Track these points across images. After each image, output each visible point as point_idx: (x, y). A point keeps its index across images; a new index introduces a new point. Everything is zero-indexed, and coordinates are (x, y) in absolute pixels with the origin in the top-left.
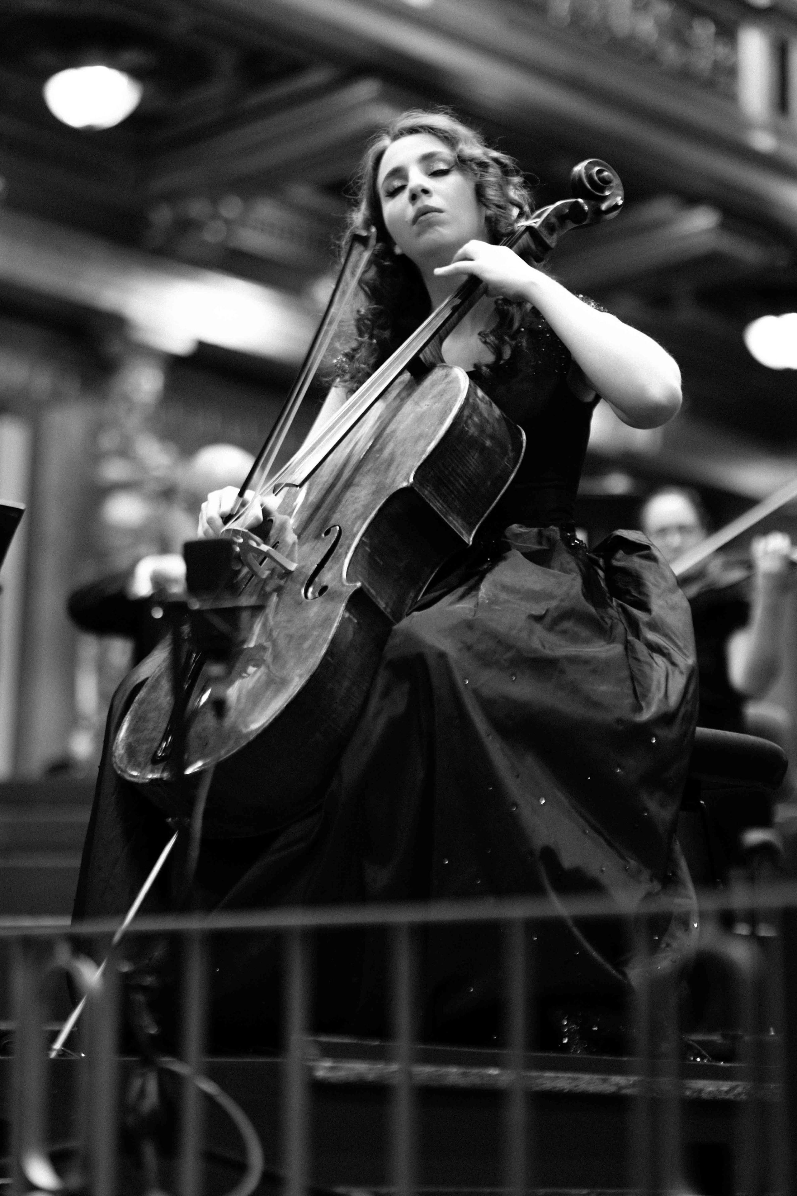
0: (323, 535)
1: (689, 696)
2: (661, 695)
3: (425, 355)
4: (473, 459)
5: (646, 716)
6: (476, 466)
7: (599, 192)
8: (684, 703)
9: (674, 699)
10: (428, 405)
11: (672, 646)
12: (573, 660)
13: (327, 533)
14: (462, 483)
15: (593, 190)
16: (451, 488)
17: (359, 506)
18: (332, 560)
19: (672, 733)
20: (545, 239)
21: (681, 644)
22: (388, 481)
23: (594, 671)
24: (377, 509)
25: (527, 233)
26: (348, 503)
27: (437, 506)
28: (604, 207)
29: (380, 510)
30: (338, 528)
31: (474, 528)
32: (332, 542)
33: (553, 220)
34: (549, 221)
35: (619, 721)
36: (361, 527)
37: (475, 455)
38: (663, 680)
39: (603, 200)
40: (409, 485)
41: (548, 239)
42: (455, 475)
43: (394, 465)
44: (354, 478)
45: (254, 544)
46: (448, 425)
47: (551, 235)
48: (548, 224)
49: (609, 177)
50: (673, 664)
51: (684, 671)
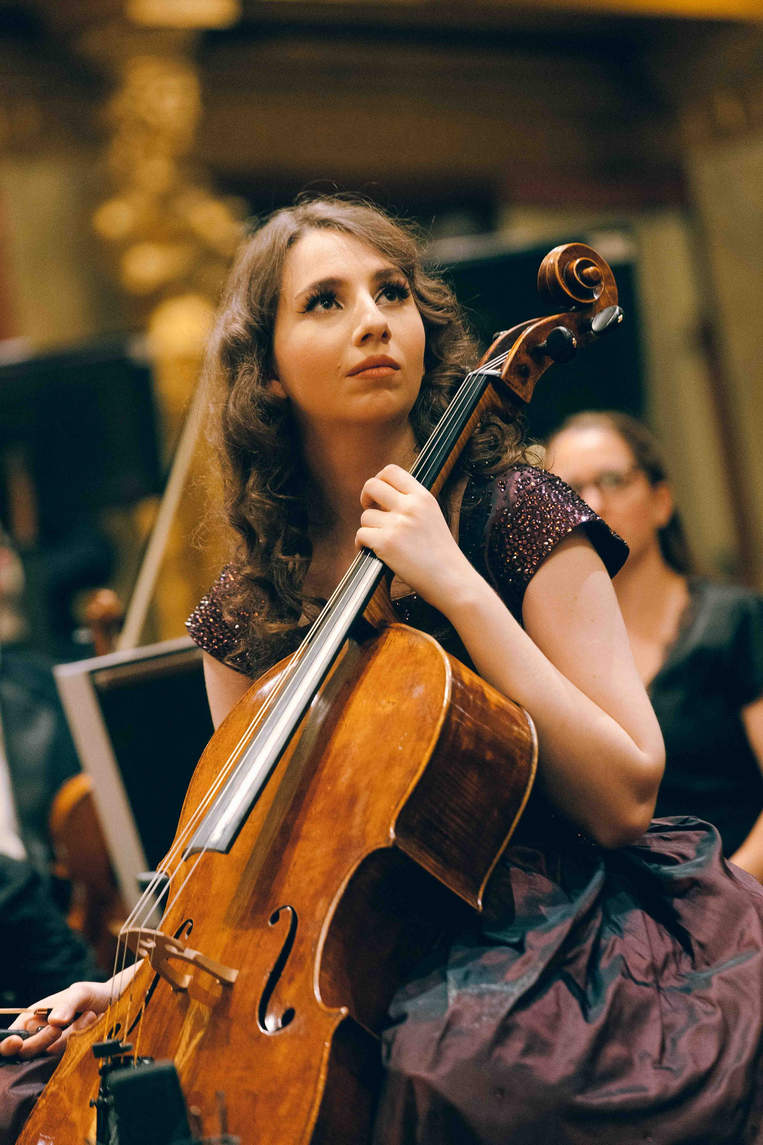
0: (270, 924)
3: (371, 612)
4: (471, 784)
6: (476, 792)
7: (581, 298)
10: (393, 703)
13: (275, 918)
14: (458, 820)
15: (574, 298)
16: (445, 832)
17: (316, 873)
18: (292, 963)
20: (517, 391)
22: (355, 833)
25: (490, 386)
27: (430, 864)
28: (596, 324)
29: (351, 882)
30: (289, 908)
31: (482, 882)
32: (287, 934)
33: (526, 359)
34: (520, 363)
36: (327, 910)
37: (473, 777)
39: (591, 309)
40: (390, 844)
41: (520, 391)
42: (448, 812)
43: (359, 808)
44: (301, 826)
45: (174, 950)
46: (433, 742)
47: (524, 383)
48: (520, 366)
49: (598, 273)
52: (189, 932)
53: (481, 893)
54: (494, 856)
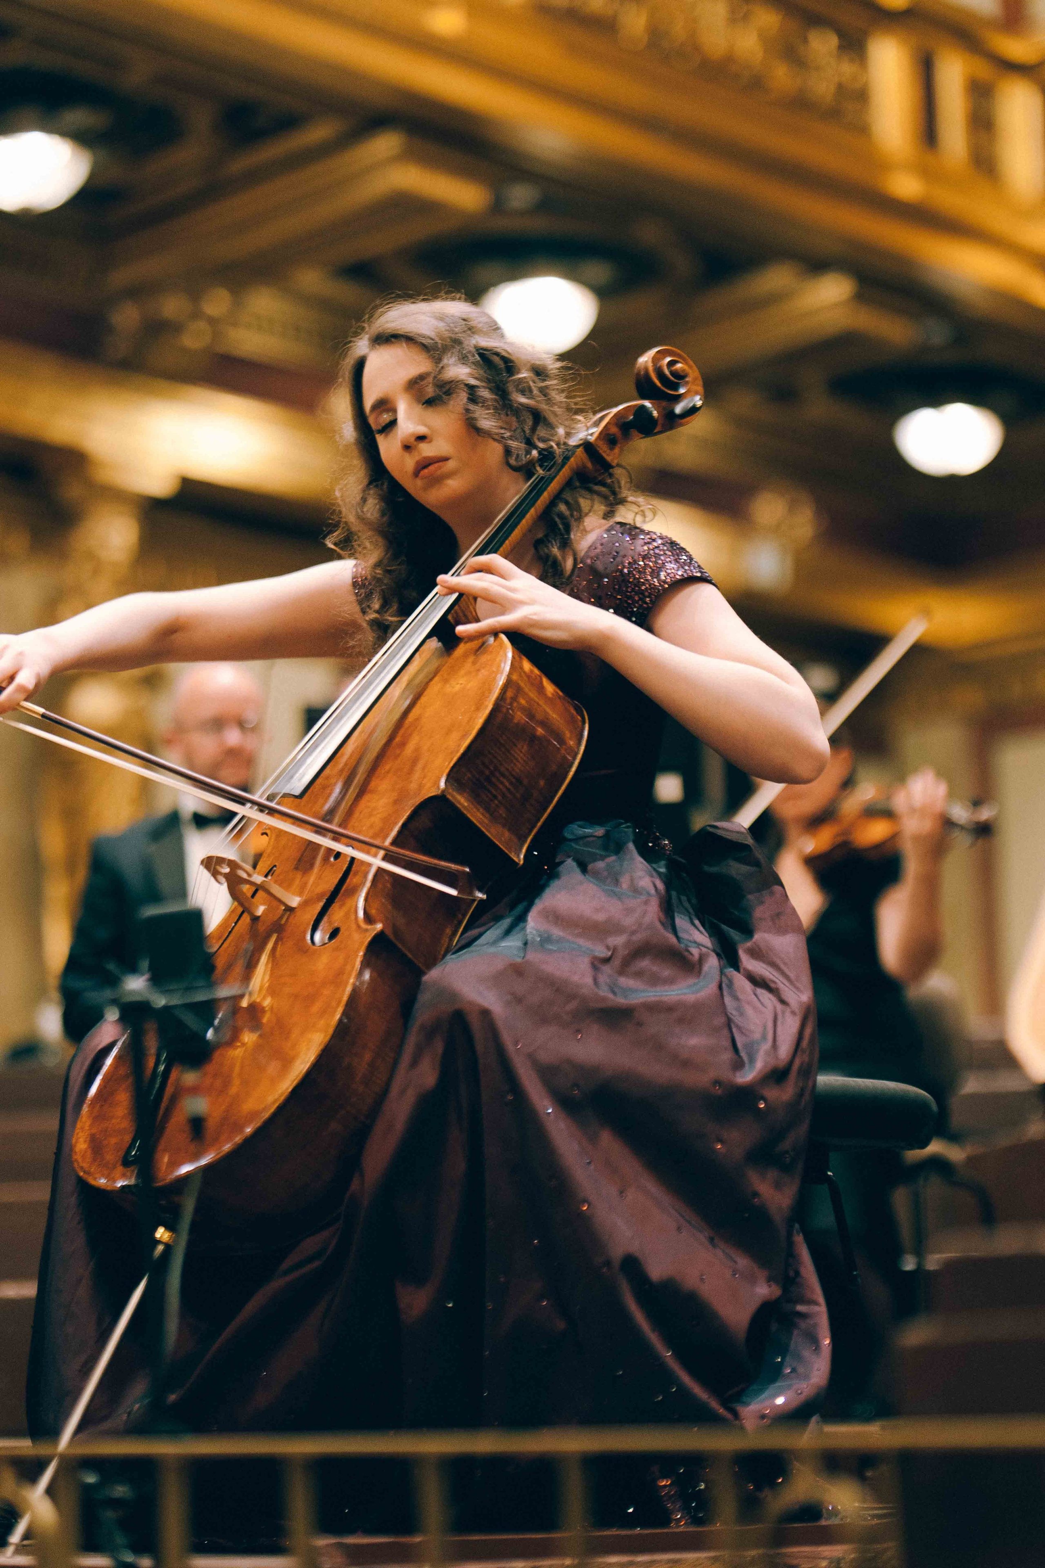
0: (332, 859)
1: (805, 1043)
2: (767, 1046)
3: (456, 617)
4: (521, 753)
5: (747, 1076)
6: (524, 761)
8: (799, 1053)
9: (785, 1050)
10: (461, 684)
11: (781, 979)
12: (653, 1008)
13: (337, 856)
14: (507, 784)
16: (494, 792)
17: (376, 820)
18: (344, 893)
19: (785, 1093)
20: (604, 455)
21: (792, 975)
22: (413, 786)
23: (681, 1021)
24: (400, 824)
25: (582, 448)
26: (362, 816)
27: (477, 816)
28: (678, 409)
29: (404, 825)
31: (525, 839)
34: (610, 431)
35: (716, 1083)
37: (523, 747)
38: (770, 1024)
39: (677, 398)
40: (439, 792)
41: (607, 455)
42: (497, 774)
43: (420, 765)
45: (245, 875)
46: (487, 711)
47: (612, 449)
48: (608, 435)
49: (684, 370)
50: (783, 1002)
51: (797, 1011)
53: (524, 850)
54: (539, 820)
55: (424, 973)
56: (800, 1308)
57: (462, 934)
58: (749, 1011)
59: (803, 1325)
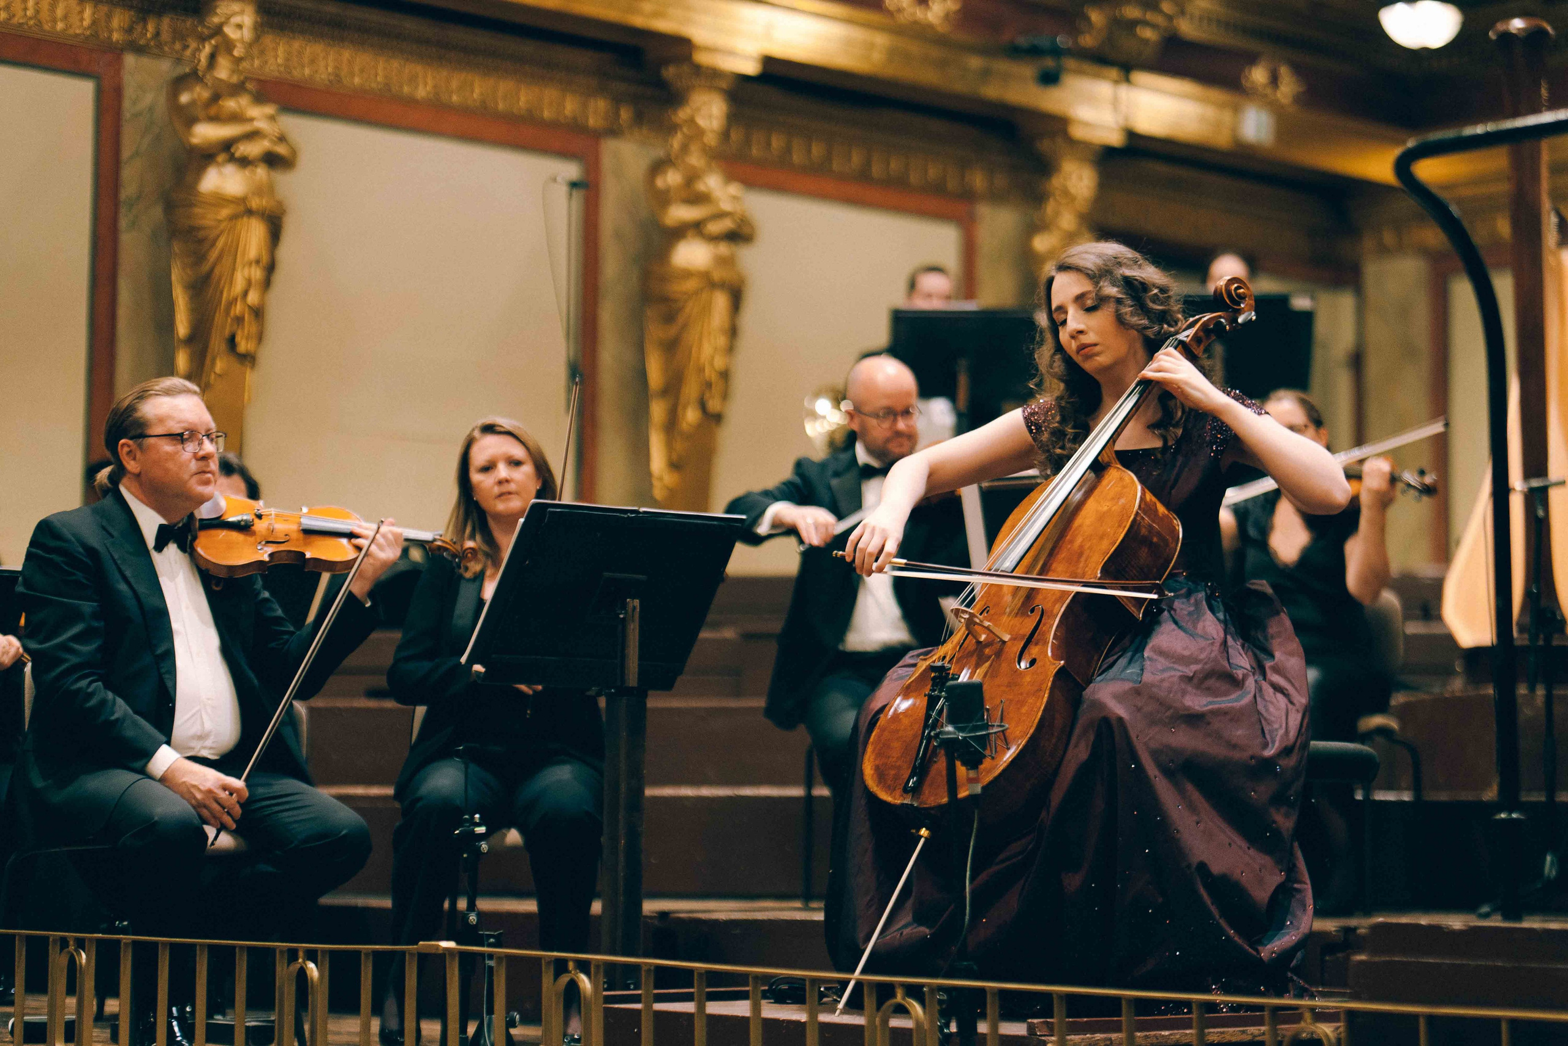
0: (1029, 612)
1: (1303, 730)
2: (1281, 732)
3: (1103, 457)
5: (1270, 752)
7: (1234, 305)
8: (1300, 736)
9: (1293, 734)
10: (1108, 506)
11: (1290, 686)
13: (1032, 611)
15: (1231, 305)
19: (1291, 761)
21: (1297, 685)
22: (1079, 571)
23: (1231, 720)
30: (1040, 608)
32: (1037, 621)
33: (1201, 334)
34: (1198, 335)
35: (1252, 757)
36: (1059, 610)
37: (1145, 549)
38: (1284, 718)
39: (1239, 312)
43: (1083, 559)
44: (1052, 564)
45: (978, 621)
50: (1292, 703)
51: (1300, 709)
52: (987, 612)
55: (1085, 689)
56: (1296, 886)
57: (1103, 661)
58: (1272, 709)
59: (1298, 896)
